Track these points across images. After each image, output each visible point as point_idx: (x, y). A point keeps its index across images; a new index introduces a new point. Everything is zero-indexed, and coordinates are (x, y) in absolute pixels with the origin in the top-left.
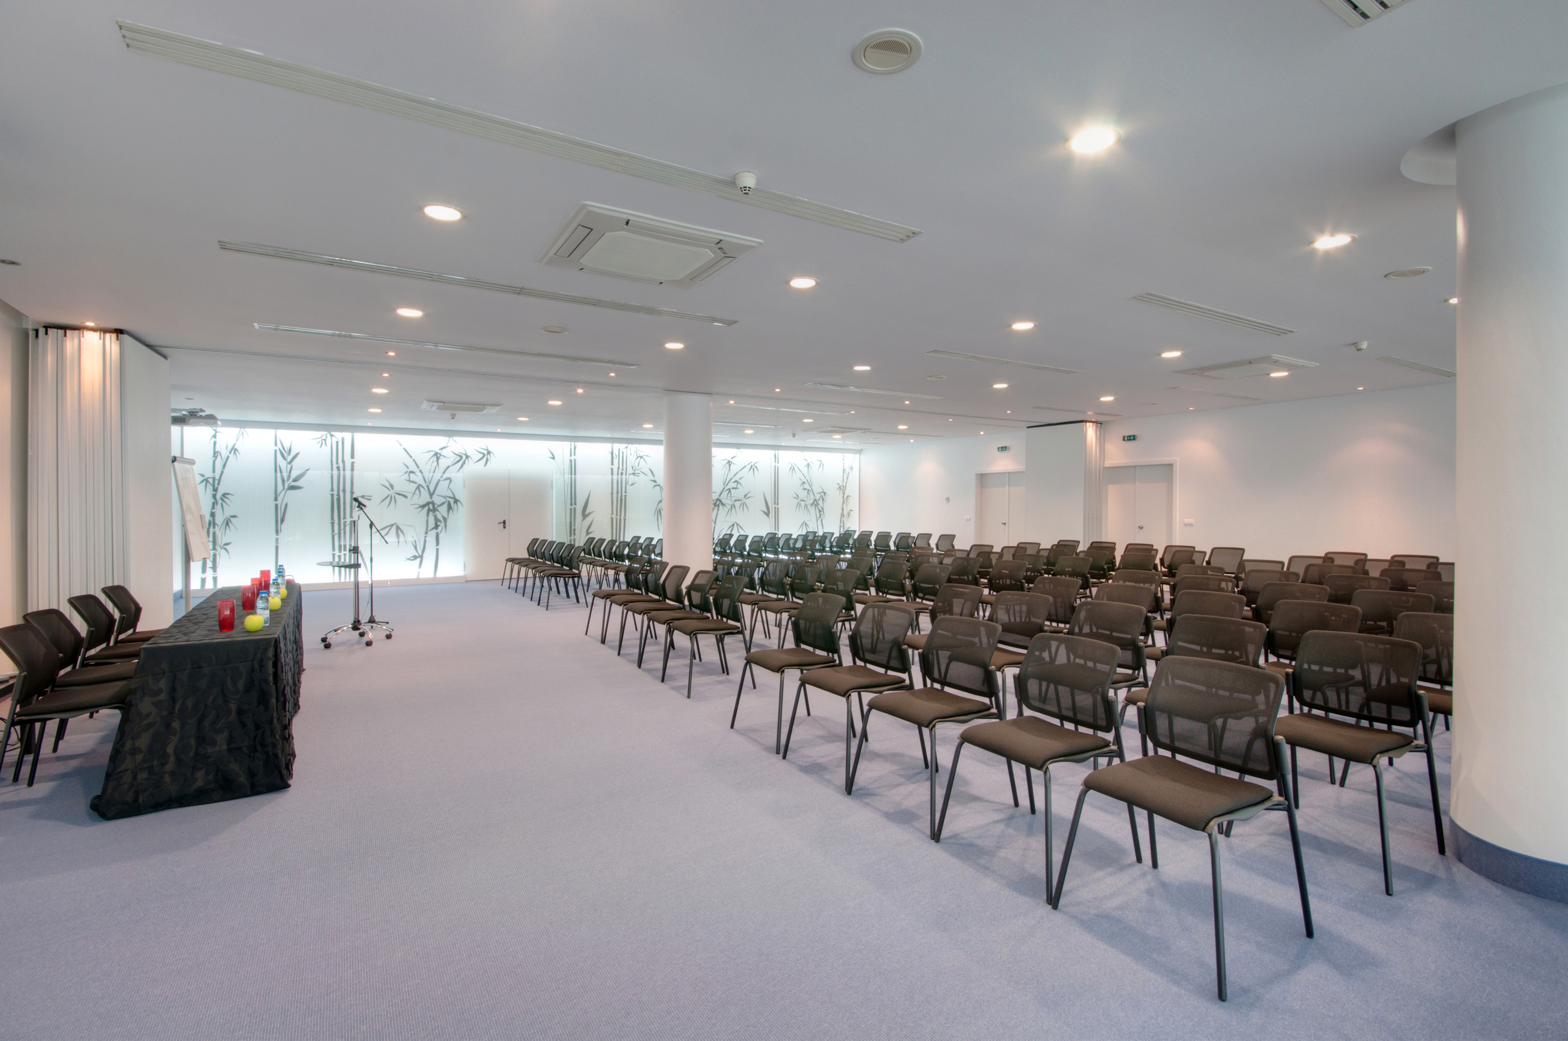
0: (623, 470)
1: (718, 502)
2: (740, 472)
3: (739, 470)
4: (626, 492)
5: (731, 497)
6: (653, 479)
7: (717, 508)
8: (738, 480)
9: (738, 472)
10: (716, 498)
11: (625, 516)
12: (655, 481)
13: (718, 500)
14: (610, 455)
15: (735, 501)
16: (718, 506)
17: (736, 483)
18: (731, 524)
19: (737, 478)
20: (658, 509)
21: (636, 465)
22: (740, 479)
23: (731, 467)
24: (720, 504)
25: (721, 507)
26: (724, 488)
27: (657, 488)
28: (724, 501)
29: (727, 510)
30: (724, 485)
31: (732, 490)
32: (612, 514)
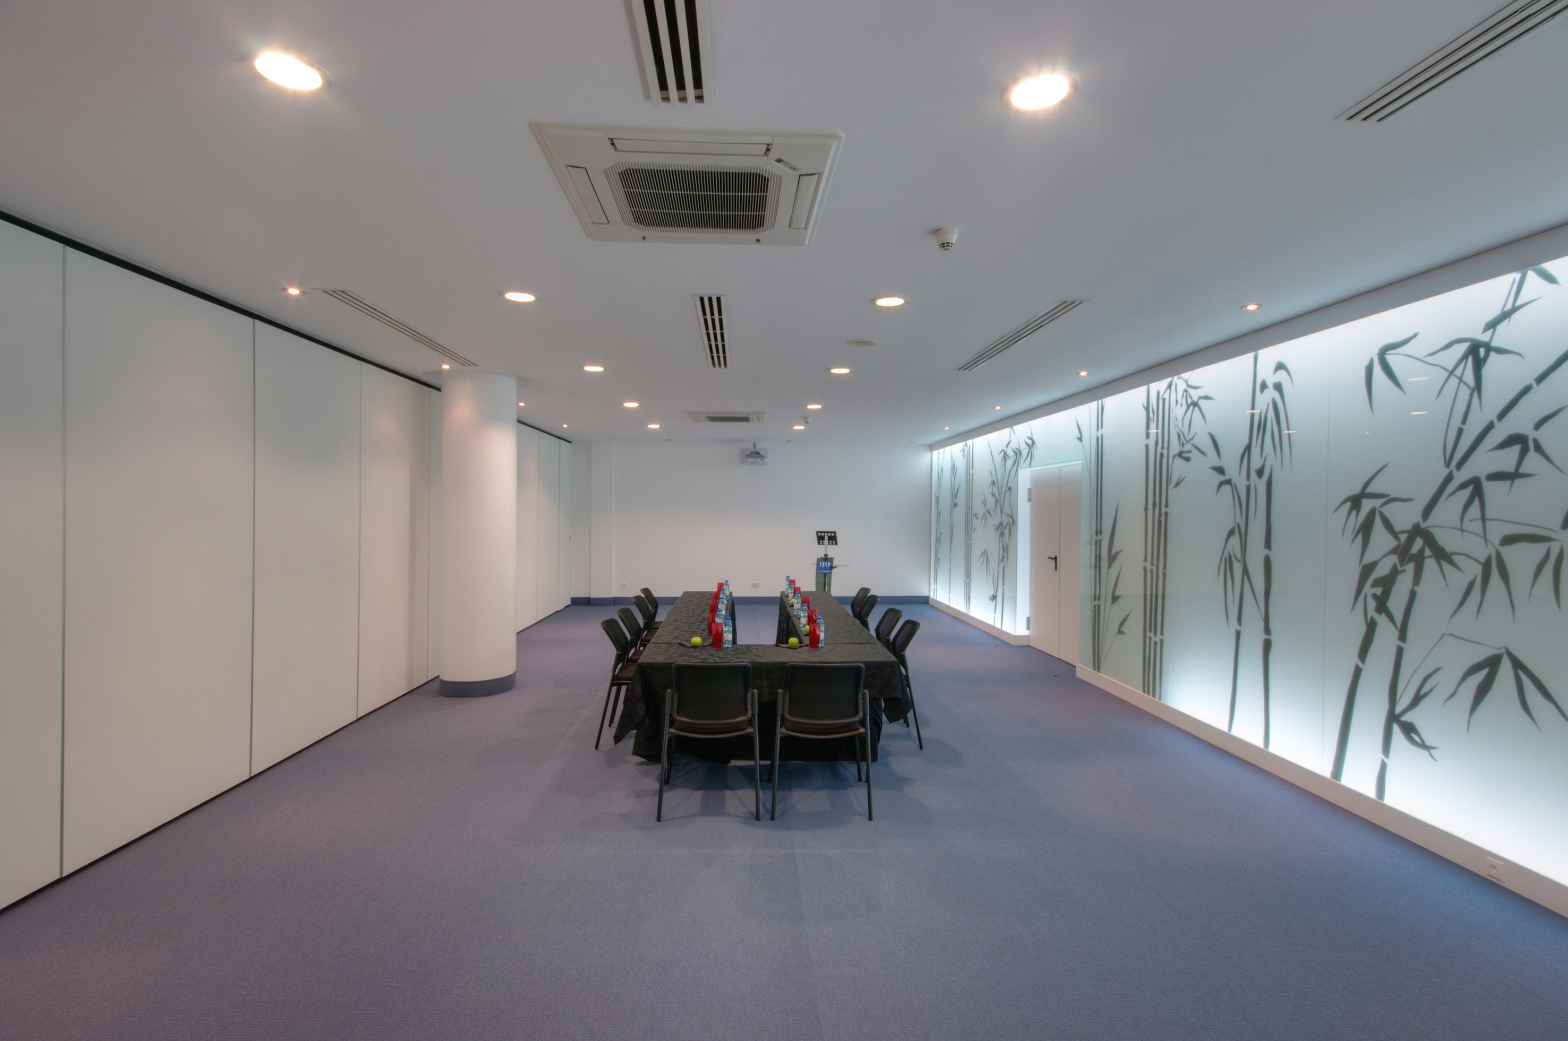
0: (1163, 448)
1: (1418, 543)
2: (1537, 391)
3: (1530, 380)
4: (1167, 506)
5: (1483, 519)
6: (1217, 463)
7: (1410, 567)
8: (1526, 428)
9: (1526, 390)
10: (1409, 527)
11: (1165, 568)
12: (1220, 470)
13: (1416, 531)
14: (1144, 413)
15: (1509, 540)
16: (1419, 560)
17: (1516, 449)
18: (1482, 654)
19: (1519, 423)
20: (1226, 555)
21: (1186, 430)
22: (1539, 425)
23: (1486, 371)
24: (1428, 552)
25: (1430, 564)
26: (1449, 478)
27: (1226, 489)
28: (1447, 540)
29: (1458, 581)
30: (1448, 463)
31: (1487, 486)
32: (1145, 560)
